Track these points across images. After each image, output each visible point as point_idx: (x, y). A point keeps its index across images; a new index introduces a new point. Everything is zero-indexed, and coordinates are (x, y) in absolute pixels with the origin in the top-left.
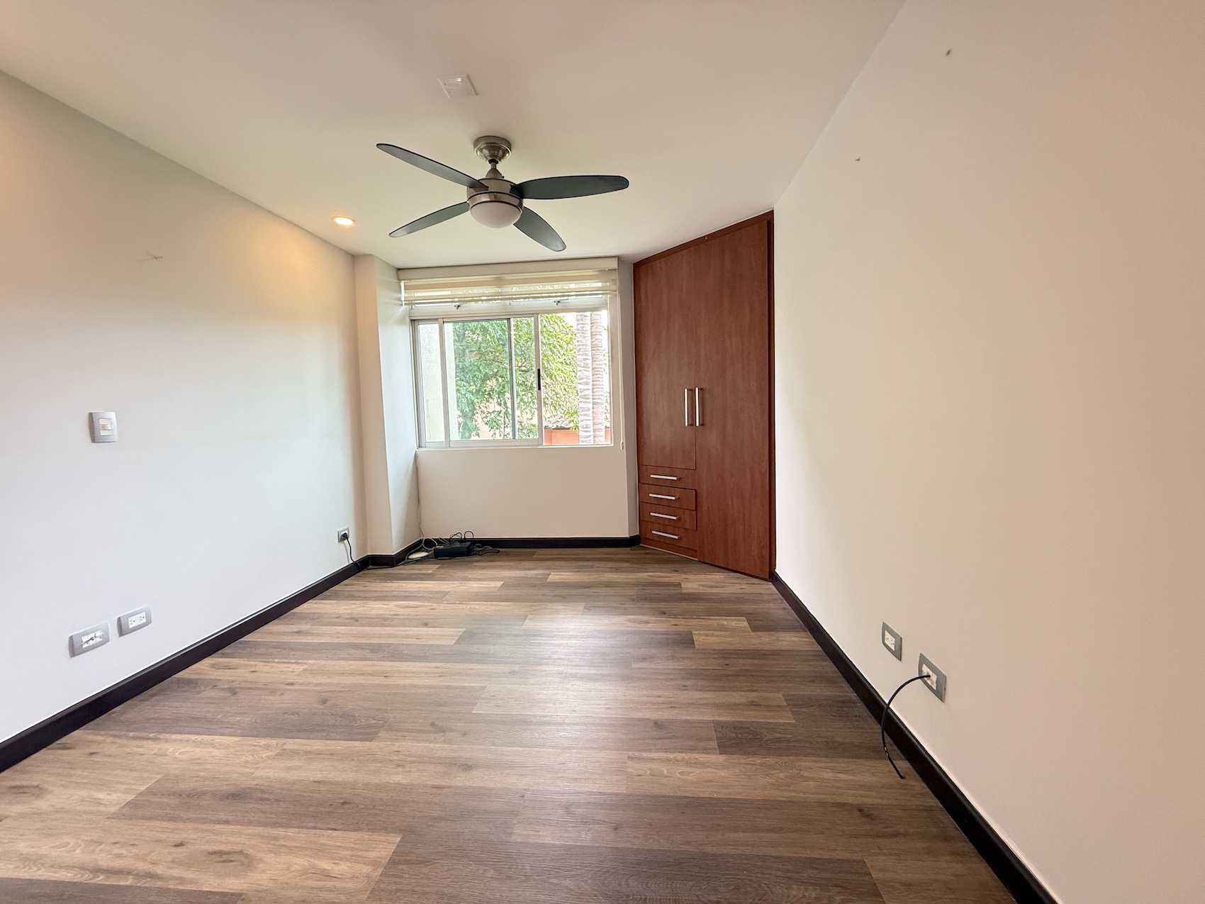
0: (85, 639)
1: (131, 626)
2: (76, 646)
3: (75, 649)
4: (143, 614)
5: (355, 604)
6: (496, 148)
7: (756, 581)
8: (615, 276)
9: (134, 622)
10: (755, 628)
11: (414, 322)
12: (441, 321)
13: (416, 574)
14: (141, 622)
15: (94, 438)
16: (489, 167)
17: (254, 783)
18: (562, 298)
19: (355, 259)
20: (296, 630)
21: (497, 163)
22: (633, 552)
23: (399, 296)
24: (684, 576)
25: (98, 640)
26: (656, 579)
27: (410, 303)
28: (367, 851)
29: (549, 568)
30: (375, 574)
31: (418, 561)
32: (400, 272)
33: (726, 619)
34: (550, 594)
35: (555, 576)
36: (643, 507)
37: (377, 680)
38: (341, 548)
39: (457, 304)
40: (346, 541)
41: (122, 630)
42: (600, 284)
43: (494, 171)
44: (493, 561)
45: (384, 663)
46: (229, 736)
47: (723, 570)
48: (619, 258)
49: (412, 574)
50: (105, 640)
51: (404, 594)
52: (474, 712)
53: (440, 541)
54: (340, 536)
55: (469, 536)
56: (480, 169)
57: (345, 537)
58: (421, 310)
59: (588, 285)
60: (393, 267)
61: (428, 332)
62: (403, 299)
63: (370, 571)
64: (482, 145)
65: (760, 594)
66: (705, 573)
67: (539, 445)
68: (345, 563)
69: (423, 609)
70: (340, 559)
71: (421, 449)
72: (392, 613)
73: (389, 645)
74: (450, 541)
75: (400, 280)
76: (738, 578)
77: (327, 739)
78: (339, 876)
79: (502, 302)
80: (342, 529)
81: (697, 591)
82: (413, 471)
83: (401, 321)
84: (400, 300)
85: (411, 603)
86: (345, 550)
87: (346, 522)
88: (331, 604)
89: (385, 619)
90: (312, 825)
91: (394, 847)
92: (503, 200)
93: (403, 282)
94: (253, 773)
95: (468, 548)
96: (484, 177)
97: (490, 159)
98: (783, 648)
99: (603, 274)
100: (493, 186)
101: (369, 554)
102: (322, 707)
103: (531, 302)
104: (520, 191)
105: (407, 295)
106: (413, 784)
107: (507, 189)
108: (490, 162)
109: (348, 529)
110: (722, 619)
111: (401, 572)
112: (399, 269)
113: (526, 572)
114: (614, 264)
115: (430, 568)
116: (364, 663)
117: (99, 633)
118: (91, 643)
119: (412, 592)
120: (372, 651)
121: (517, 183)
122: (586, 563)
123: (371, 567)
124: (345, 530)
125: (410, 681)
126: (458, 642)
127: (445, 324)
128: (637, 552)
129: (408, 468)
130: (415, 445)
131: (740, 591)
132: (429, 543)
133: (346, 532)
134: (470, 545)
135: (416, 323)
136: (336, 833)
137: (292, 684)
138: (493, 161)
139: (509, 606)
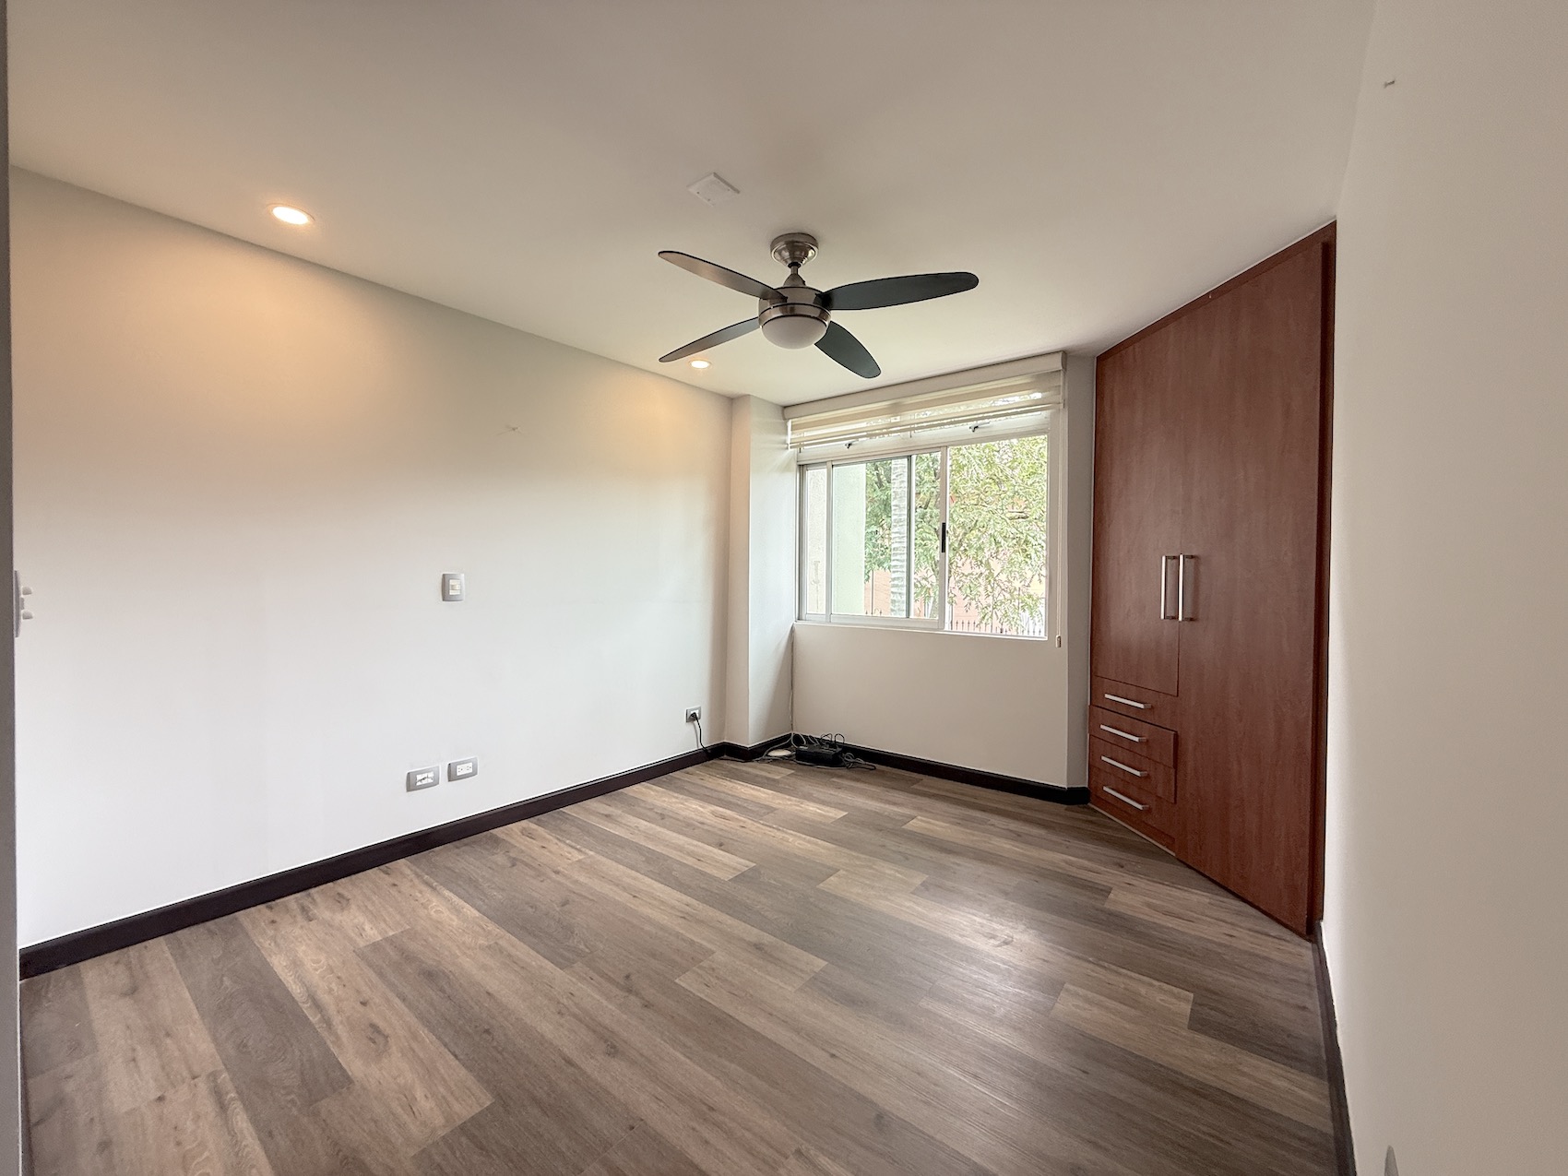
0: (419, 777)
1: (458, 774)
2: (412, 782)
3: (411, 785)
4: (471, 765)
5: (677, 798)
6: (796, 247)
7: (1276, 929)
8: (1060, 381)
9: (461, 771)
10: (1199, 1023)
11: (802, 468)
12: (830, 464)
13: (762, 777)
14: (468, 772)
15: (445, 596)
16: (789, 272)
17: (452, 969)
18: (979, 422)
19: (732, 403)
20: (606, 813)
21: (799, 266)
22: (1069, 813)
23: (783, 438)
24: (1128, 879)
25: (430, 781)
26: (1074, 869)
27: (799, 446)
28: (457, 1100)
29: (920, 809)
30: (722, 766)
31: (776, 761)
32: (786, 410)
33: (1151, 985)
34: (893, 848)
35: (919, 823)
36: (1093, 743)
37: (623, 897)
38: (689, 729)
39: (848, 442)
40: (696, 722)
41: (452, 776)
42: (1038, 395)
43: (795, 276)
44: (858, 780)
45: (646, 879)
46: (476, 909)
47: (1213, 886)
48: (1066, 355)
49: (757, 776)
50: (435, 783)
51: (730, 799)
52: (677, 981)
53: (810, 740)
54: (689, 715)
55: (839, 740)
56: (776, 275)
57: (693, 718)
58: (810, 452)
59: (1016, 399)
60: (777, 405)
61: (816, 477)
62: (789, 442)
63: (721, 762)
64: (781, 245)
65: (1266, 958)
66: (1173, 885)
67: (938, 630)
68: (692, 747)
69: (733, 824)
70: (684, 741)
71: (800, 623)
72: (701, 819)
73: (666, 858)
74: (821, 741)
75: (786, 420)
76: (1238, 913)
77: (533, 949)
78: (416, 1113)
79: (901, 434)
80: (693, 708)
81: (1130, 913)
82: (787, 646)
83: (786, 468)
84: (785, 443)
85: (728, 812)
86: (694, 732)
87: (698, 700)
88: (657, 791)
89: (688, 825)
90: (447, 1040)
91: (477, 1109)
92: (802, 313)
93: (790, 421)
94: (458, 957)
95: (836, 754)
96: (782, 285)
97: (790, 262)
98: (1234, 1091)
99: (1040, 380)
100: (792, 297)
101: (725, 741)
102: (558, 909)
103: (937, 431)
104: (826, 301)
105: (794, 436)
106: (551, 1044)
107: (811, 298)
108: (790, 266)
109: (700, 709)
110: (1143, 982)
111: (750, 770)
112: (785, 407)
113: (887, 806)
114: (1056, 363)
115: (780, 773)
116: (629, 871)
117: (431, 775)
118: (424, 782)
119: (739, 798)
120: (648, 861)
121: (824, 290)
122: (978, 814)
123: (725, 756)
124: (696, 709)
125: (650, 911)
126: (738, 879)
127: (834, 468)
128: (1080, 816)
129: (779, 644)
130: (794, 616)
131: (1226, 940)
132: (798, 739)
133: (697, 712)
134: (840, 753)
135: (805, 468)
136: (455, 1063)
137: (557, 872)
138: (795, 265)
139: (829, 849)
